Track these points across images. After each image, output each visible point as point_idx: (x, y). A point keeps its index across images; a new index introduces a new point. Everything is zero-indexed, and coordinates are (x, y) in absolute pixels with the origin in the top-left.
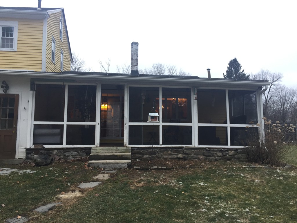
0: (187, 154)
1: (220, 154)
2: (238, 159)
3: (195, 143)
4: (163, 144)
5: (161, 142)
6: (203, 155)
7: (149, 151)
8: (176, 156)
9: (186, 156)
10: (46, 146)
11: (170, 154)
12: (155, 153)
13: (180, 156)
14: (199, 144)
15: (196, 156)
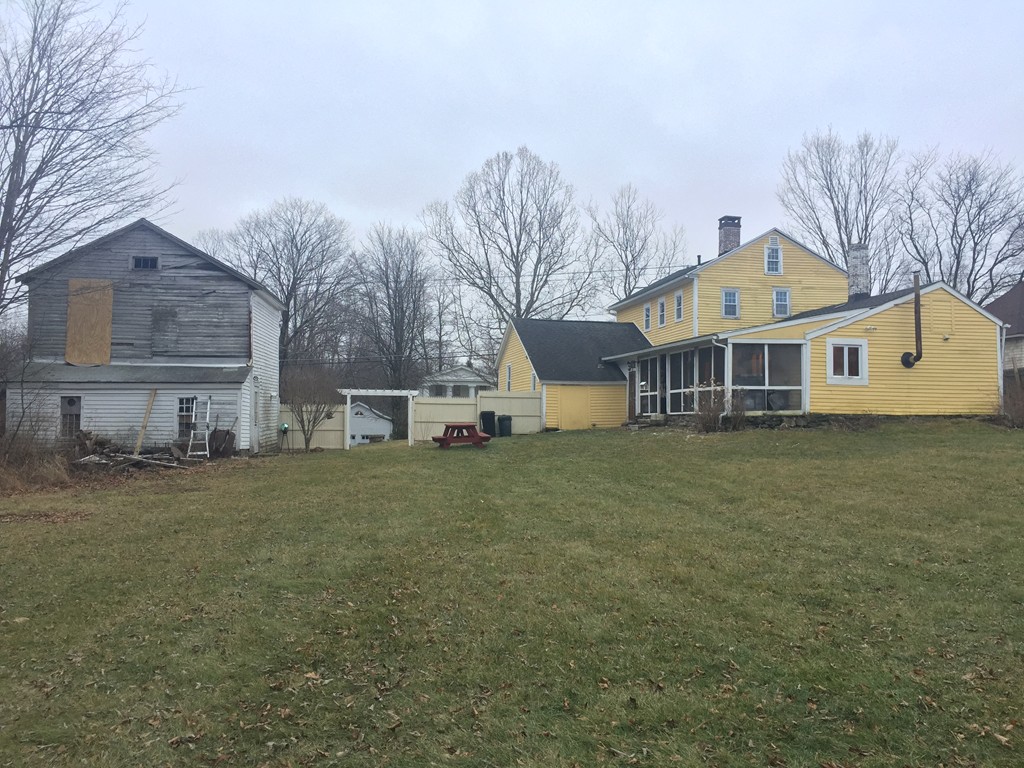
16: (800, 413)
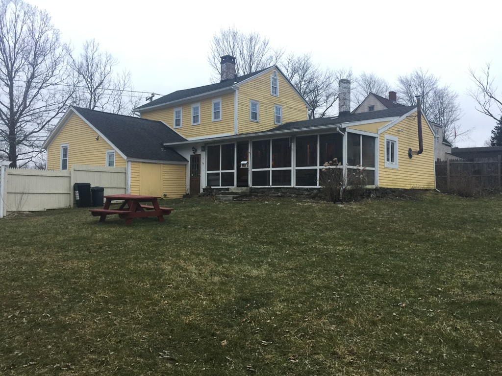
0: (284, 193)
1: (306, 193)
2: (320, 197)
3: (293, 184)
4: (272, 185)
5: (271, 184)
6: (295, 193)
7: (261, 190)
8: (277, 194)
9: (283, 194)
10: (212, 187)
11: (274, 193)
12: (264, 192)
13: (279, 194)
14: (296, 185)
15: (290, 195)
16: (374, 187)
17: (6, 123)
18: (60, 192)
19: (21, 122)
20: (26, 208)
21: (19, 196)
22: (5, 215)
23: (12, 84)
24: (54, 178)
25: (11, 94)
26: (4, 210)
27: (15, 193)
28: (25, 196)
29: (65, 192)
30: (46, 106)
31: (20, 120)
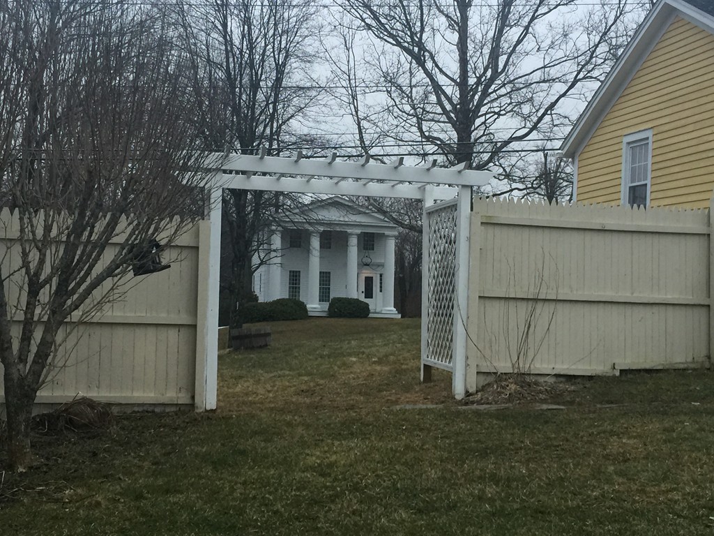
17: (449, 118)
18: (670, 297)
19: (485, 114)
20: (548, 362)
21: (523, 309)
22: (472, 390)
23: (465, 18)
24: (649, 238)
25: (462, 46)
26: (467, 365)
27: (505, 298)
28: (544, 312)
29: (689, 299)
30: (545, 67)
31: (484, 110)
